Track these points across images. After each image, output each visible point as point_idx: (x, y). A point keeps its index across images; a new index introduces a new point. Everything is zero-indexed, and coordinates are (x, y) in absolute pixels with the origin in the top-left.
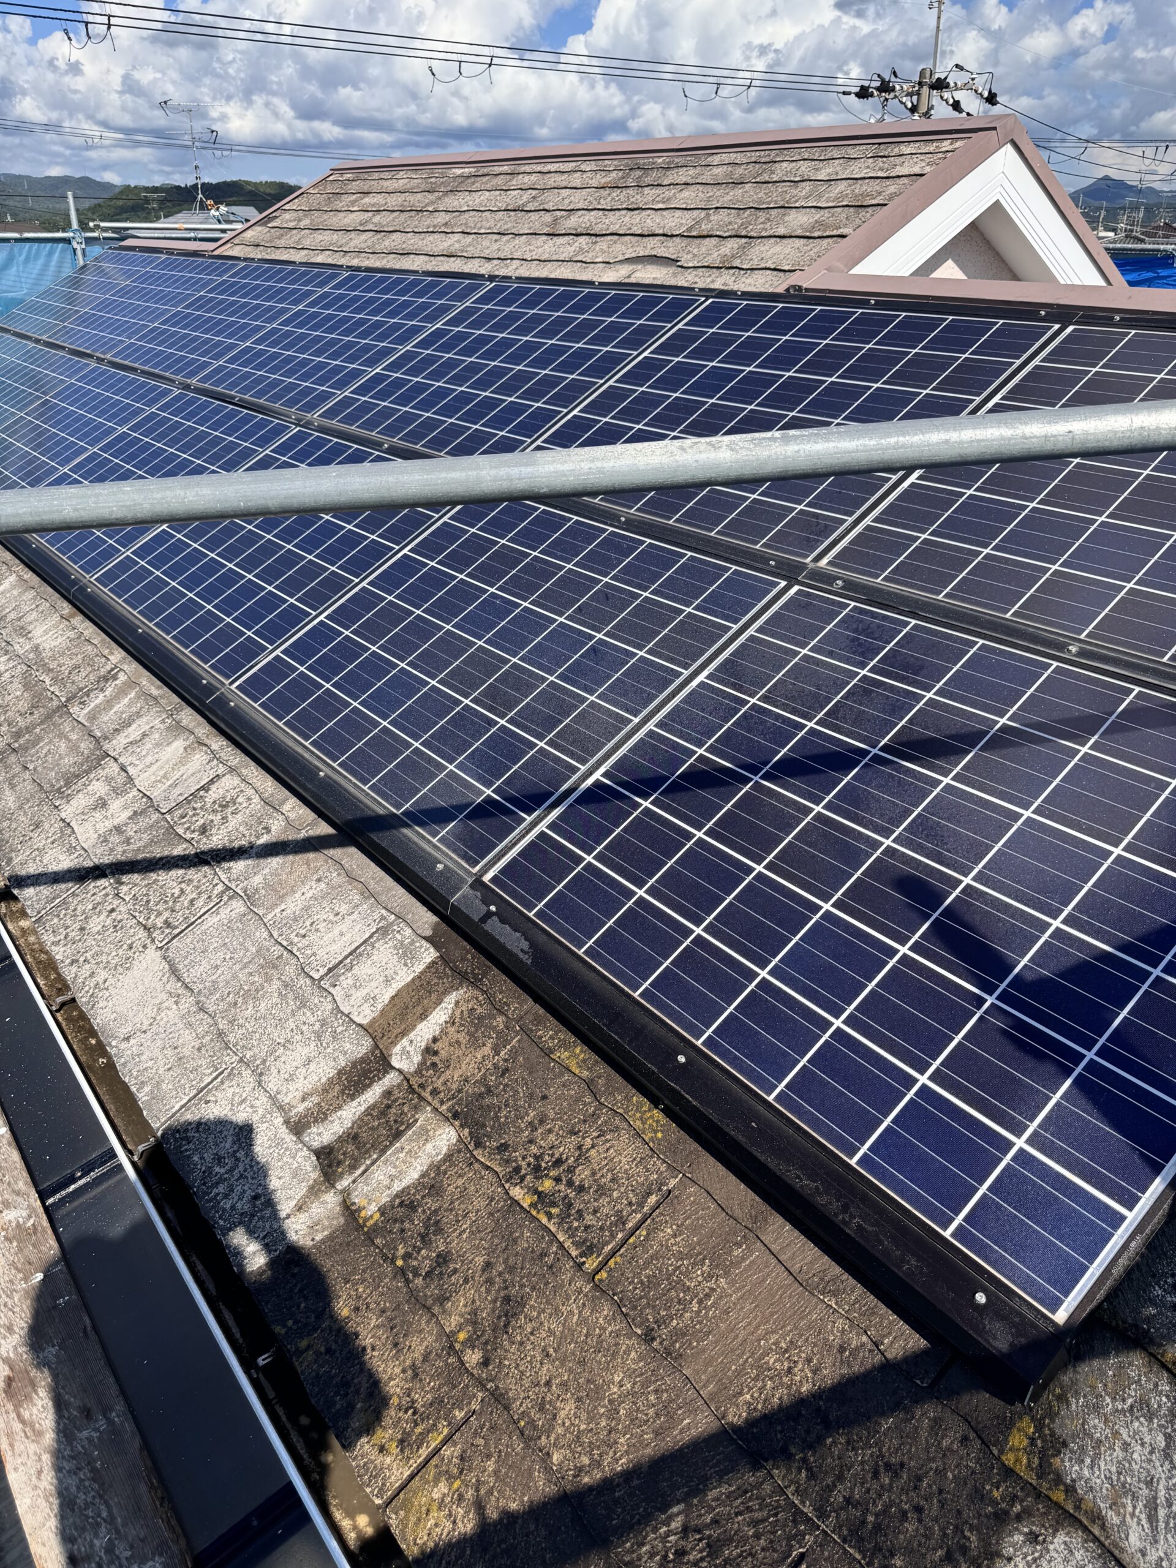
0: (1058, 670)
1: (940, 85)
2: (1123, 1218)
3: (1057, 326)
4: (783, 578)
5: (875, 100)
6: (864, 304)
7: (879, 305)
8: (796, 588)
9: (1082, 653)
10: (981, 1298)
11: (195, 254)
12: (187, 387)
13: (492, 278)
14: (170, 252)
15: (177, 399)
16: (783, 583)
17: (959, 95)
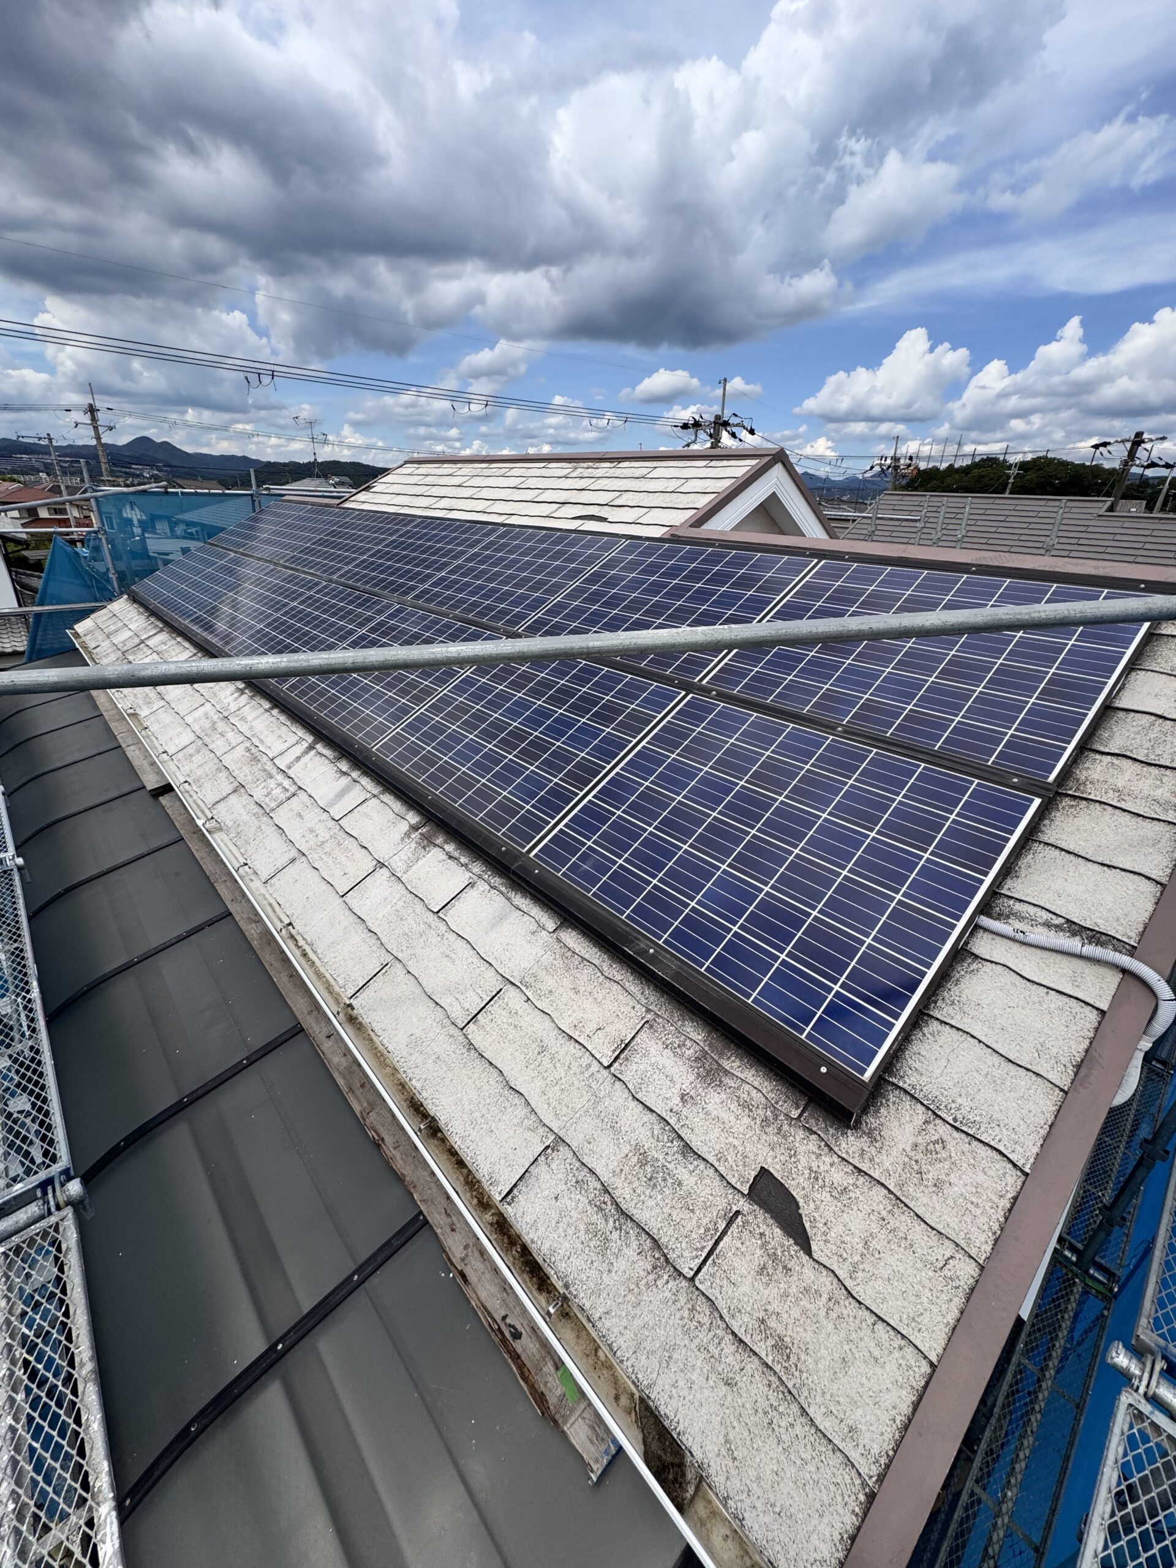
0: (833, 740)
1: (726, 424)
2: (893, 1025)
3: (816, 561)
4: (683, 689)
5: (691, 430)
6: (712, 545)
7: (720, 546)
8: (691, 695)
9: (845, 732)
10: (824, 1070)
11: (327, 505)
12: (330, 581)
13: (504, 525)
14: (313, 504)
15: (325, 587)
16: (683, 693)
17: (734, 429)
